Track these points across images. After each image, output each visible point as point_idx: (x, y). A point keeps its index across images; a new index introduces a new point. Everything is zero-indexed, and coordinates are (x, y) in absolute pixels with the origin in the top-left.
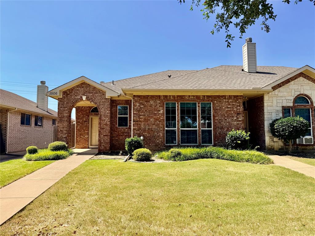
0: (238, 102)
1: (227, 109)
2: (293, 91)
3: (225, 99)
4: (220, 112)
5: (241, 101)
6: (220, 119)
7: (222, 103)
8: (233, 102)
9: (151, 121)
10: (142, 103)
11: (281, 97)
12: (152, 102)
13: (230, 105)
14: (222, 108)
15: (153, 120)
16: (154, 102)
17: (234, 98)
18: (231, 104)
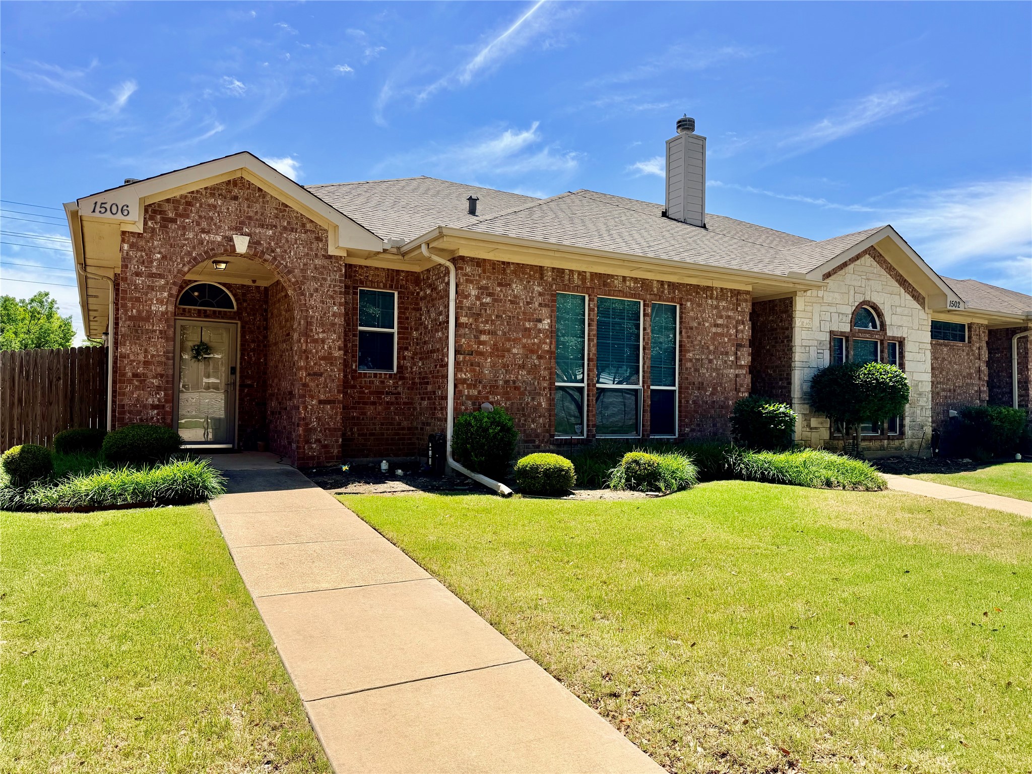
0: (739, 309)
1: (714, 330)
2: (852, 292)
3: (711, 298)
4: (699, 338)
5: (746, 307)
6: (699, 359)
7: (704, 311)
8: (728, 309)
9: (514, 355)
10: (487, 288)
11: (829, 305)
12: (517, 288)
13: (721, 317)
14: (704, 325)
15: (521, 351)
16: (525, 288)
17: (732, 297)
18: (724, 313)
